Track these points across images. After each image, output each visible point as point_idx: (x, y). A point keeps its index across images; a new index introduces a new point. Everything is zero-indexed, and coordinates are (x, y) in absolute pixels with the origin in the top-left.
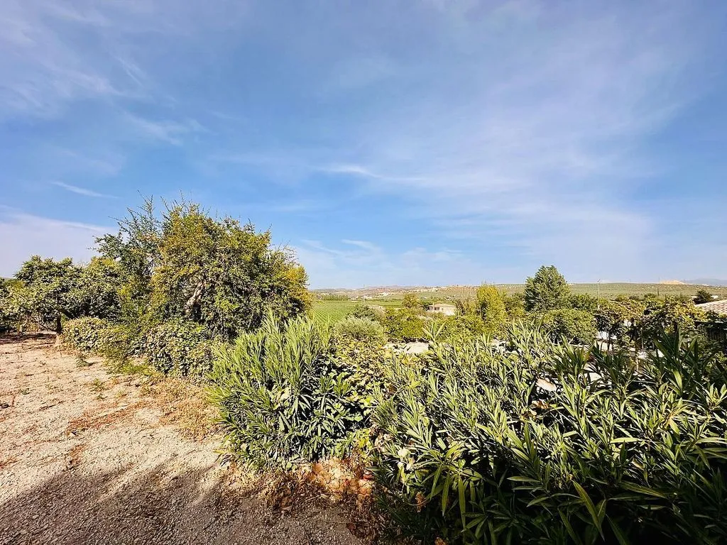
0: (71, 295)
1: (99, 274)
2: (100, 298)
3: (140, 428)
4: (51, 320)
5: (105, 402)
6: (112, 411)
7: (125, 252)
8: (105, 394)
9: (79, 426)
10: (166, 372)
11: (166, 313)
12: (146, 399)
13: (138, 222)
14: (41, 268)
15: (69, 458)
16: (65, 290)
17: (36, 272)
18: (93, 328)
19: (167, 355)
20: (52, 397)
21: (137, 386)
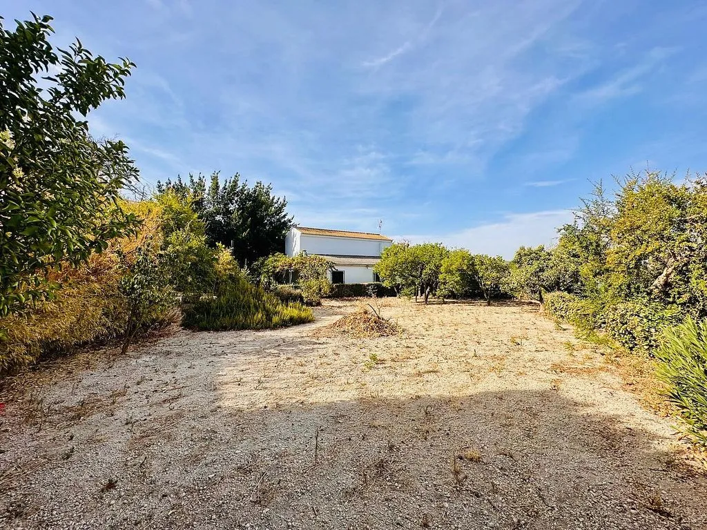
0: (546, 274)
1: (564, 256)
2: (567, 276)
3: (602, 385)
4: (535, 292)
5: (575, 359)
6: (580, 366)
7: (581, 237)
8: (575, 353)
9: (557, 368)
10: (631, 349)
11: (629, 293)
12: (610, 367)
13: (590, 207)
14: (525, 255)
15: (553, 384)
16: (542, 270)
17: (523, 258)
18: (563, 301)
19: (630, 333)
20: (541, 346)
21: (603, 354)
